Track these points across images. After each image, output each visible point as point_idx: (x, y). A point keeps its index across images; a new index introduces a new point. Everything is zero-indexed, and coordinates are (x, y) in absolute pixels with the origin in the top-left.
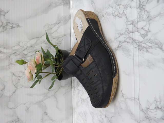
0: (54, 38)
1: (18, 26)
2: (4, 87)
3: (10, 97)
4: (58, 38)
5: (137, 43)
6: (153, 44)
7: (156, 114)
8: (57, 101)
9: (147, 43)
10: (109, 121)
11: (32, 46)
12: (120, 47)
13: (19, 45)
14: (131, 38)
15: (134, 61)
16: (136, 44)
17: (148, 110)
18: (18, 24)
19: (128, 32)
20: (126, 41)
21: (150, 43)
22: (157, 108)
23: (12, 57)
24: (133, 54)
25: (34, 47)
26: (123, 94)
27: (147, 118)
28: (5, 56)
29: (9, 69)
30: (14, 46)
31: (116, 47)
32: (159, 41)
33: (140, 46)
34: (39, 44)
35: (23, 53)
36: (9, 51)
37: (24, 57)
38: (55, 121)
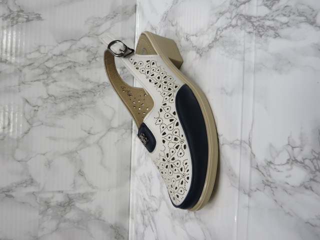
1: (39, 18)
2: (9, 123)
3: (18, 140)
5: (255, 23)
6: (293, 17)
7: (290, 176)
8: (103, 153)
9: (277, 18)
11: (61, 55)
12: (218, 40)
13: (38, 51)
14: (241, 15)
15: (244, 64)
16: (250, 25)
17: (269, 166)
18: (39, 15)
19: (236, 6)
20: (230, 26)
21: (285, 15)
22: (293, 161)
23: (26, 70)
24: (245, 48)
25: (66, 56)
27: (267, 184)
28: (13, 68)
29: (19, 91)
30: (30, 53)
31: (211, 42)
32: (308, 6)
33: (260, 26)
34: (75, 52)
35: (45, 65)
36: (21, 61)
37: (48, 71)
38: (98, 188)
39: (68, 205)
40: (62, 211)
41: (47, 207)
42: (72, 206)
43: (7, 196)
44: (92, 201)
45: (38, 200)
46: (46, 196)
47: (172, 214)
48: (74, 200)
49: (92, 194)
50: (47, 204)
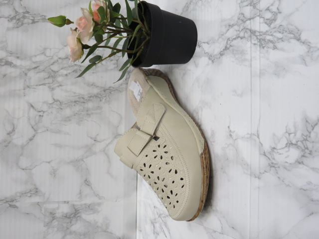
1: (44, 20)
2: (14, 128)
3: (23, 147)
5: (258, 37)
6: (285, 34)
7: (288, 156)
8: (109, 162)
9: (275, 34)
11: (67, 58)
12: (228, 49)
13: (43, 53)
14: (247, 29)
15: (251, 70)
16: (255, 38)
18: (45, 16)
19: (243, 21)
20: (238, 37)
21: (280, 32)
22: (290, 144)
23: (31, 74)
24: (251, 56)
26: (231, 131)
27: (272, 166)
28: (18, 71)
29: (24, 96)
30: (36, 56)
31: (222, 50)
32: (295, 27)
33: (262, 40)
35: (50, 69)
36: (26, 64)
38: (104, 199)
39: (74, 216)
40: (68, 223)
41: (52, 218)
42: (78, 218)
43: (10, 206)
44: (99, 212)
45: (43, 212)
46: (51, 206)
48: (80, 211)
49: (99, 204)
50: (52, 215)
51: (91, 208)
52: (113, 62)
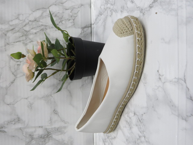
0: (66, 9)
3: (7, 88)
4: (73, 9)
10: (138, 120)
11: (35, 20)
13: (18, 18)
23: (9, 34)
25: (39, 21)
26: (160, 75)
29: (6, 51)
30: (12, 21)
34: (46, 18)
35: (23, 29)
36: (5, 27)
37: (26, 34)
38: (69, 123)
39: (47, 137)
40: (43, 142)
41: (31, 139)
42: (50, 138)
43: (0, 131)
44: (65, 133)
45: (24, 134)
46: (30, 130)
47: (127, 140)
48: (51, 133)
49: (65, 127)
50: (31, 136)
51: (59, 130)
52: (71, 21)
